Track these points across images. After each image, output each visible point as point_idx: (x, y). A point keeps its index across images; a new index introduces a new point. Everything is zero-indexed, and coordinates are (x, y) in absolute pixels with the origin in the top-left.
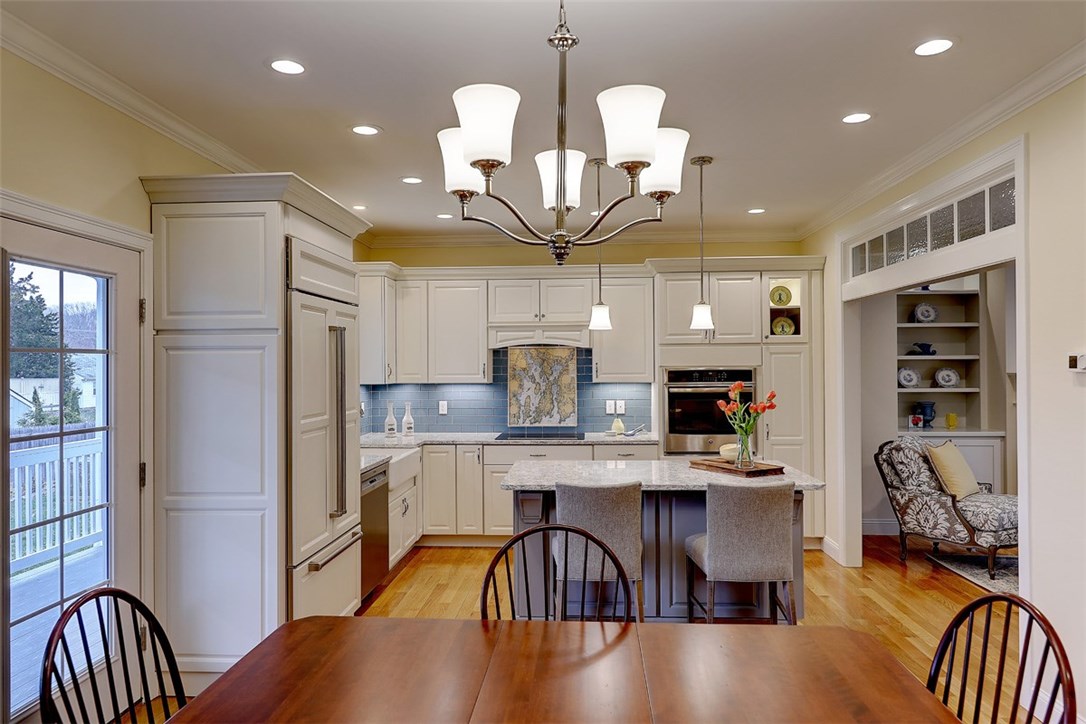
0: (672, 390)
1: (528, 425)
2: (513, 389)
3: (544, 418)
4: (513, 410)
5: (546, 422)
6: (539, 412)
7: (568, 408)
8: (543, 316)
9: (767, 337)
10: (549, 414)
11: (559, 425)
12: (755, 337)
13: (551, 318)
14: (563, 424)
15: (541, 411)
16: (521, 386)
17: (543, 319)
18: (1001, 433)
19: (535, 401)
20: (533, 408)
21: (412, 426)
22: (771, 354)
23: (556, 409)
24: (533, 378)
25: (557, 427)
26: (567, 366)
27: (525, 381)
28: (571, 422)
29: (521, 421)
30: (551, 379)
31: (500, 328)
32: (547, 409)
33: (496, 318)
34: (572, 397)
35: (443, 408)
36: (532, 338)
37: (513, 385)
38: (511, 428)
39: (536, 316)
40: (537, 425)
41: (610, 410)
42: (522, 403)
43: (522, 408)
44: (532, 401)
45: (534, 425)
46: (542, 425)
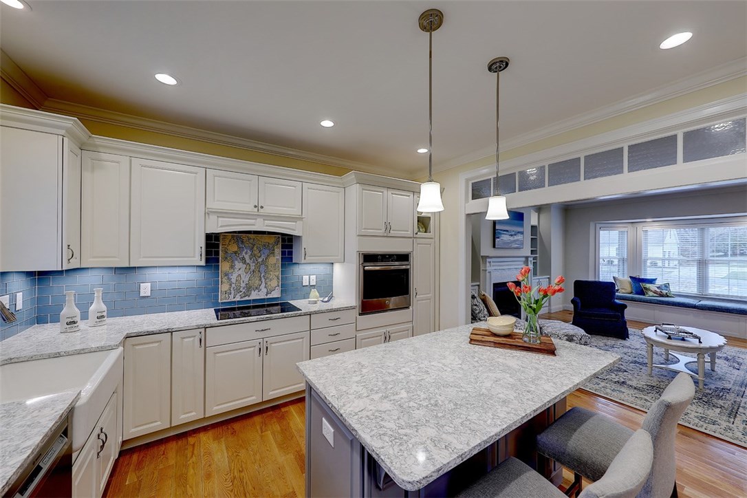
0: (366, 268)
1: (238, 299)
2: (224, 269)
3: (253, 292)
4: (224, 287)
5: (254, 296)
6: (249, 288)
7: (274, 283)
8: (262, 207)
9: (417, 234)
10: (258, 289)
11: (266, 297)
12: (410, 233)
13: (268, 210)
14: (270, 296)
15: (250, 287)
16: (232, 267)
17: (261, 210)
18: (478, 283)
19: (245, 278)
20: (243, 285)
21: (105, 314)
22: (418, 244)
23: (263, 285)
24: (243, 260)
25: (264, 299)
26: (274, 250)
27: (236, 262)
28: (276, 294)
29: (232, 296)
30: (260, 260)
31: (221, 214)
32: (256, 285)
33: (212, 205)
34: (277, 274)
35: (145, 289)
36: (254, 225)
37: (224, 266)
38: (222, 303)
39: (255, 207)
40: (247, 298)
41: (305, 283)
42: (234, 280)
43: (233, 285)
44: (243, 279)
45: (244, 299)
46: (252, 298)
